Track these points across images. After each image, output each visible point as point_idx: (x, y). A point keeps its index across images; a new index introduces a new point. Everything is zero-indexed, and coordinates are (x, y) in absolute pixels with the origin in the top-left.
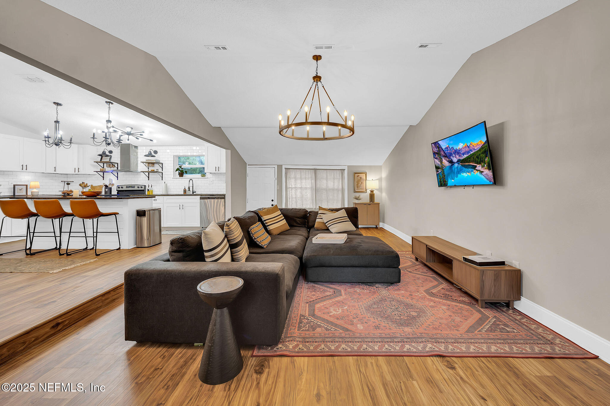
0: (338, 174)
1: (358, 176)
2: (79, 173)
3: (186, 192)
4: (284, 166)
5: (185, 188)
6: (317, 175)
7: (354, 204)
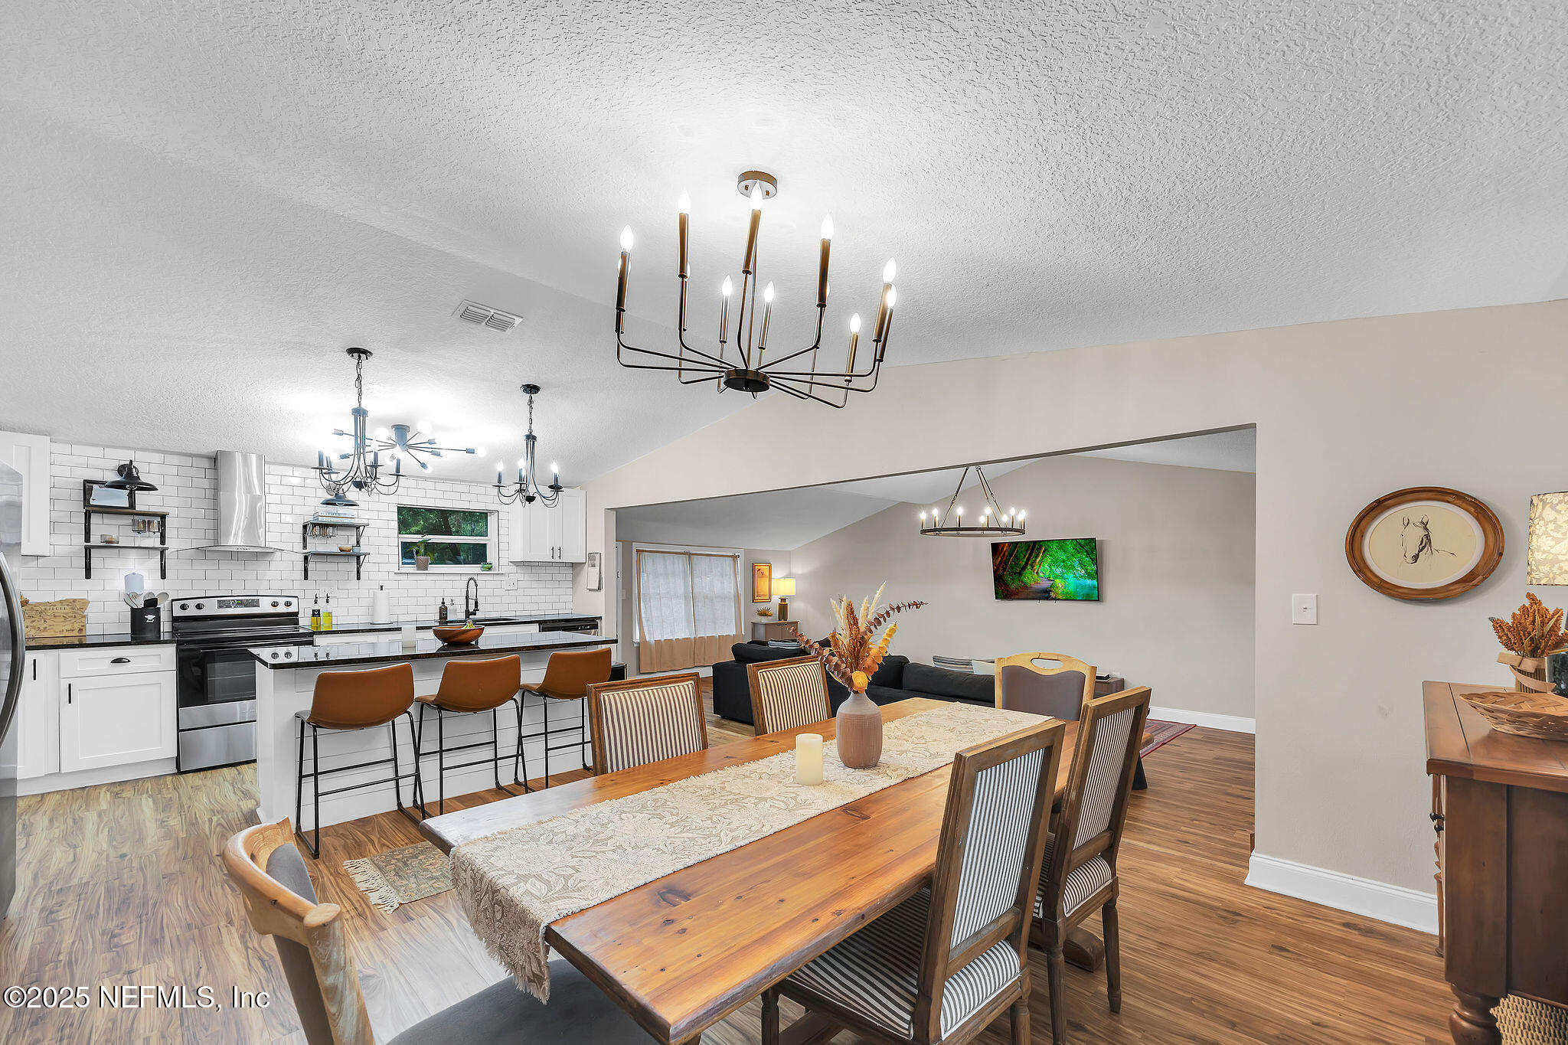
0: (728, 565)
1: (759, 570)
3: (446, 614)
4: (636, 546)
5: (443, 603)
6: (694, 565)
7: (754, 624)
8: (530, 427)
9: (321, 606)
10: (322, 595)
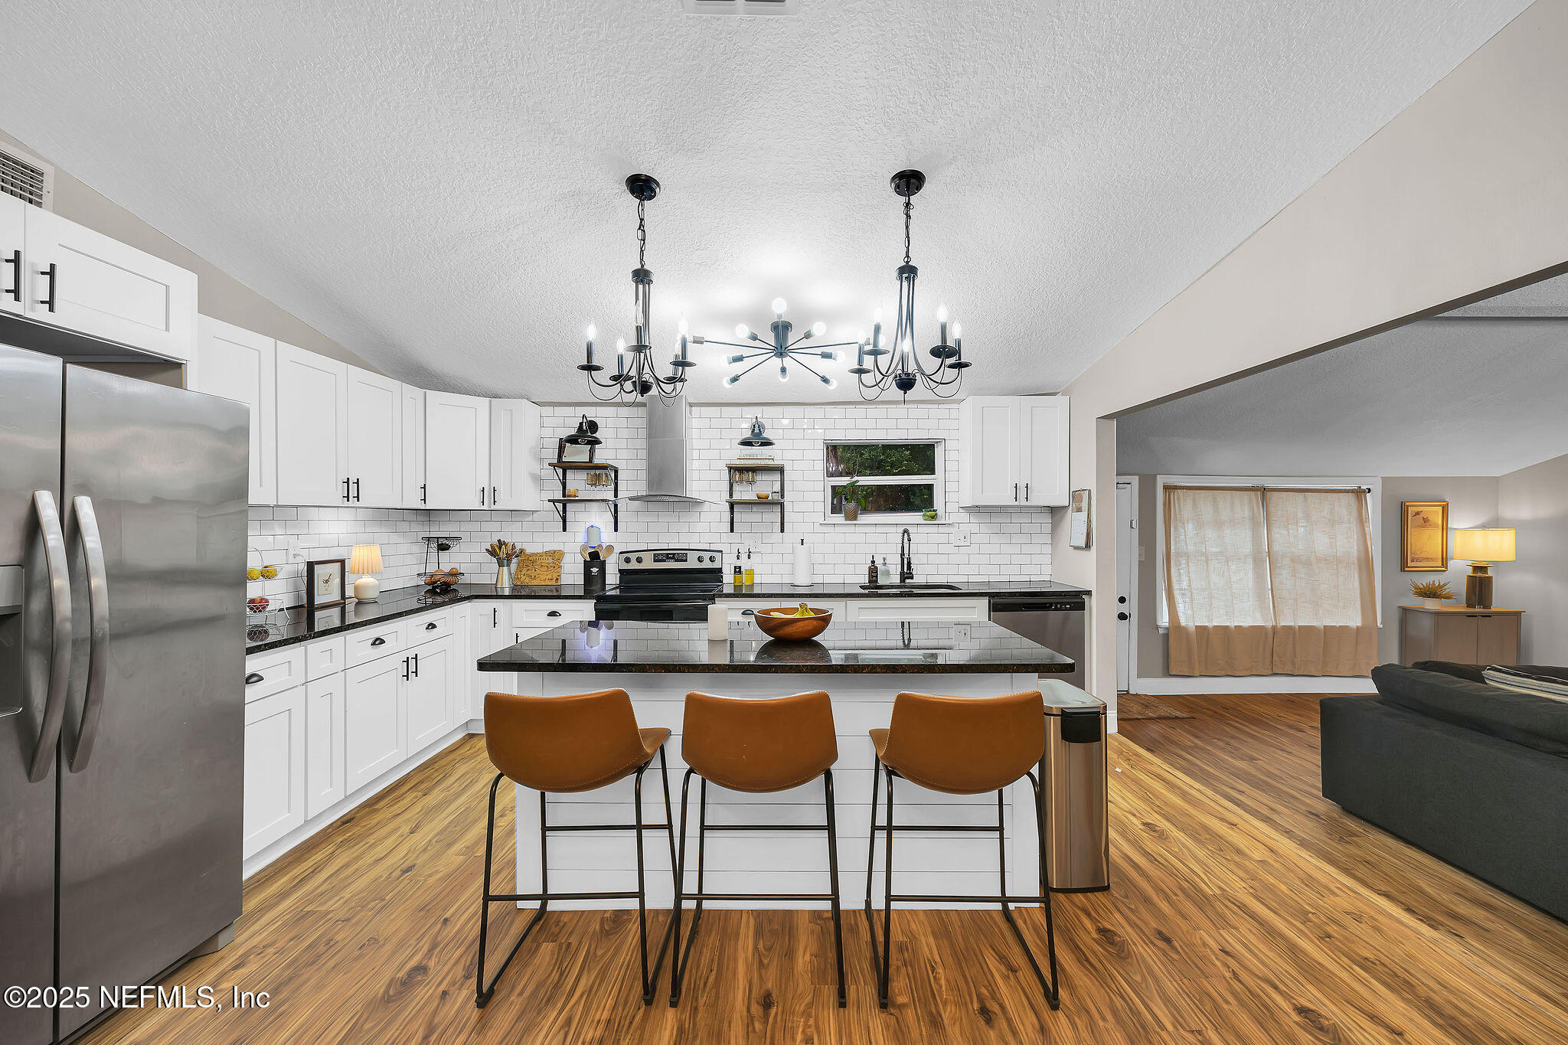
0: (1344, 506)
1: (1418, 513)
2: (493, 507)
3: (877, 577)
4: (1161, 481)
5: (873, 562)
6: (1272, 509)
7: (1405, 611)
8: (907, 252)
9: (744, 563)
10: (744, 550)
